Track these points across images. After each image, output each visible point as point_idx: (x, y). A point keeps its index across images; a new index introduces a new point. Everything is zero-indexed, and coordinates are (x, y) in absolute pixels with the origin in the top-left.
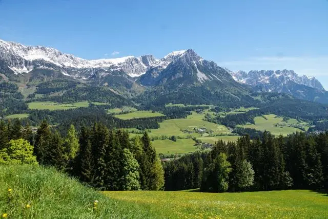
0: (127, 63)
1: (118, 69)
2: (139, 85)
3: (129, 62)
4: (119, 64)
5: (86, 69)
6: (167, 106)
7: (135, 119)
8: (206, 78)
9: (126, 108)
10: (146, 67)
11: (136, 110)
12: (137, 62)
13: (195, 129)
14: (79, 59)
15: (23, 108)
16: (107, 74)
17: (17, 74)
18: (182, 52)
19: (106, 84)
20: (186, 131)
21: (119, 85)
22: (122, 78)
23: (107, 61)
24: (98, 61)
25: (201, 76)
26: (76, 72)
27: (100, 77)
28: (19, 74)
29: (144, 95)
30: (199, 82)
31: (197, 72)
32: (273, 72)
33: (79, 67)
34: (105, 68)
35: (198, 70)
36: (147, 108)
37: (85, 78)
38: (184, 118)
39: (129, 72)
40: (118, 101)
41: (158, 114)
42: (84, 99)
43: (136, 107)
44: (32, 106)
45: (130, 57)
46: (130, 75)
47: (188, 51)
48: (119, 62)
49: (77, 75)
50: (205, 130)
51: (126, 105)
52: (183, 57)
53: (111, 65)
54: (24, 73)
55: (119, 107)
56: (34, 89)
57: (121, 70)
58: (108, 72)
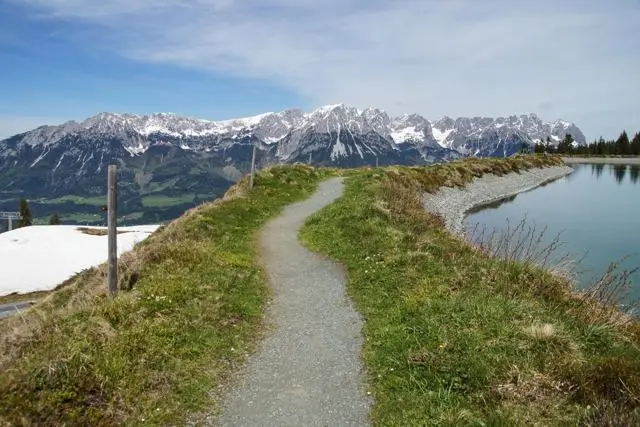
0: (262, 123)
1: (250, 135)
3: (266, 122)
4: (252, 127)
5: (211, 136)
8: (343, 152)
10: (289, 127)
14: (203, 121)
16: (235, 142)
17: (132, 155)
18: (332, 108)
23: (238, 121)
24: (227, 123)
25: (338, 149)
26: (198, 143)
28: (135, 155)
30: (330, 158)
31: (335, 144)
32: (492, 119)
33: (203, 133)
34: (235, 132)
35: (338, 140)
37: (208, 150)
39: (265, 135)
42: (192, 190)
44: (148, 202)
45: (269, 113)
46: (265, 139)
48: (253, 124)
49: (200, 147)
53: (243, 127)
54: (140, 153)
56: (150, 176)
57: (253, 135)
58: (236, 140)
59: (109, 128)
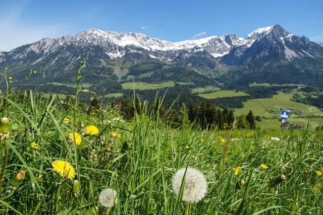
0: (210, 43)
1: (202, 50)
2: (223, 65)
3: (212, 42)
4: (203, 45)
5: (171, 51)
6: (251, 85)
7: (218, 98)
8: (295, 55)
9: (209, 88)
10: (229, 47)
11: (219, 89)
12: (220, 41)
13: (281, 110)
14: (164, 42)
15: (118, 89)
16: (191, 54)
17: (112, 58)
18: (268, 29)
19: (190, 65)
20: (272, 112)
21: (203, 65)
22: (205, 58)
23: (190, 42)
24: (181, 43)
25: (289, 53)
26: (162, 55)
27: (184, 58)
28: (114, 58)
29: (228, 75)
30: (287, 60)
31: (284, 49)
33: (165, 49)
34: (189, 49)
35: (286, 47)
36: (230, 88)
37: (170, 60)
38: (270, 98)
39: (212, 52)
40: (202, 81)
41: (241, 94)
42: (170, 79)
43: (220, 87)
44: (125, 86)
45: (213, 37)
46: (212, 54)
47: (275, 27)
48: (203, 43)
49: (163, 57)
50: (293, 111)
51: (209, 85)
52: (269, 34)
53: (195, 46)
54: (118, 58)
55: (203, 86)
56: (126, 71)
57: (204, 51)
58: (191, 53)
59: (94, 39)
